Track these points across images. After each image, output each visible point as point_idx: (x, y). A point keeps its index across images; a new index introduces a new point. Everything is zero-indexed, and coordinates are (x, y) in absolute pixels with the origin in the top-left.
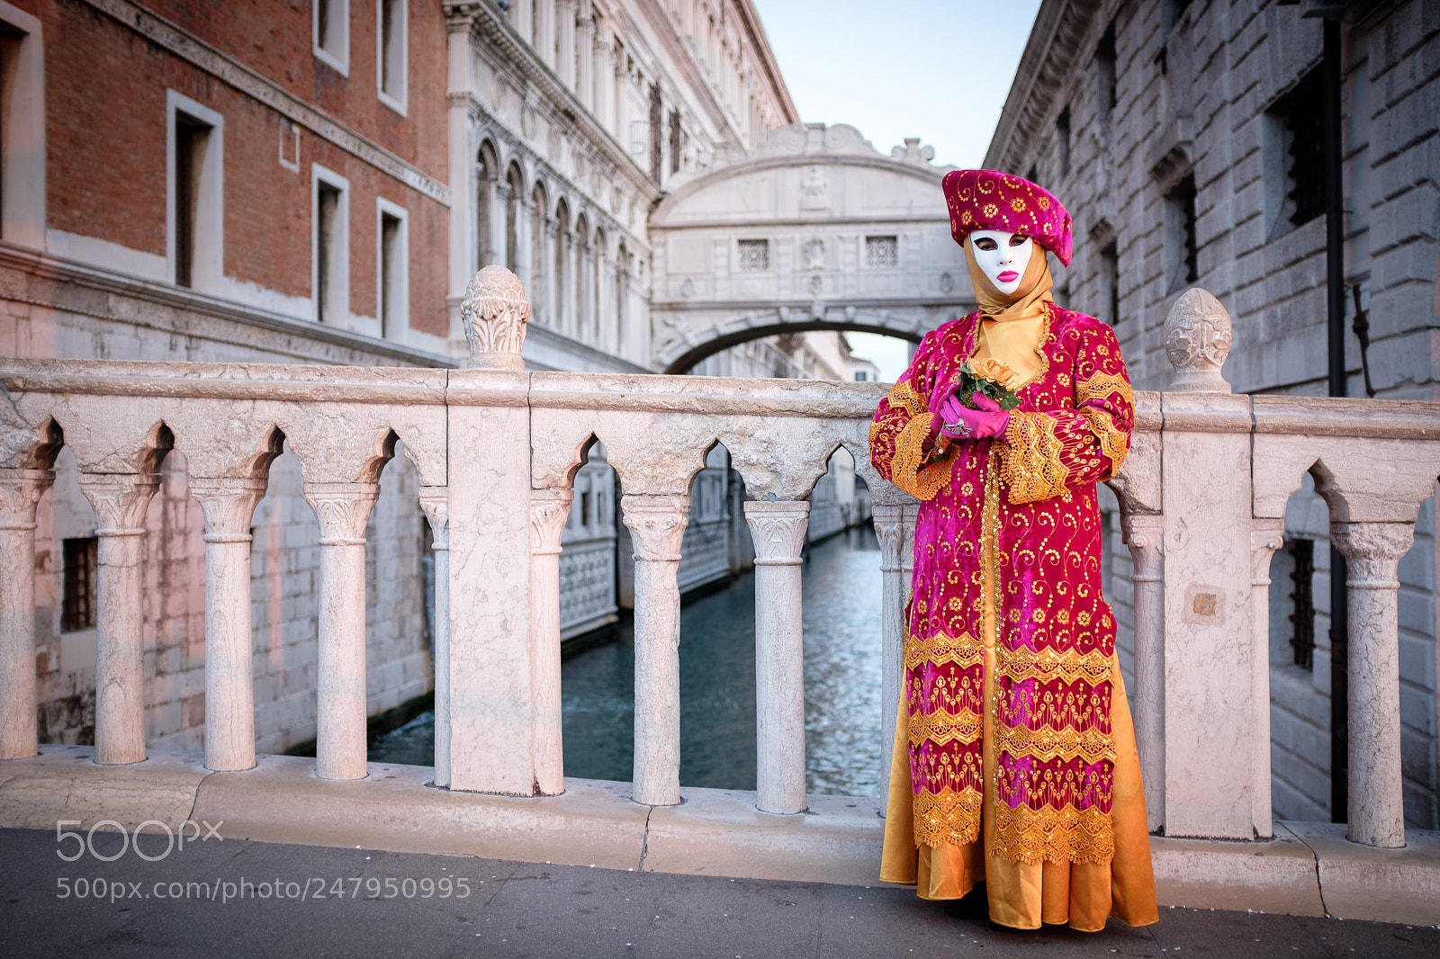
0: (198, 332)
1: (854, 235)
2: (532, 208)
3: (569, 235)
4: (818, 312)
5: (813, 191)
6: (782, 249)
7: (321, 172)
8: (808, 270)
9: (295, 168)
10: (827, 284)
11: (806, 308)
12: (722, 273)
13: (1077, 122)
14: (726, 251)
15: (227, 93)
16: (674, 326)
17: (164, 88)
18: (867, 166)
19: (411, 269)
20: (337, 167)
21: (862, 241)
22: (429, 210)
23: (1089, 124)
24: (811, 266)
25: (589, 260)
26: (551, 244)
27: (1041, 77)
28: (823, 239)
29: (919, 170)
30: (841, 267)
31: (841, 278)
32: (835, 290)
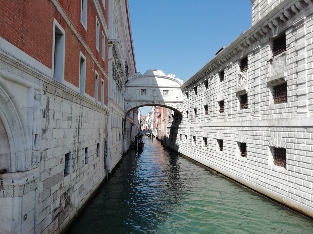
0: (83, 105)
1: (161, 89)
5: (154, 82)
6: (149, 91)
7: (96, 72)
8: (153, 95)
9: (93, 70)
10: (156, 97)
12: (138, 95)
14: (138, 91)
15: (87, 53)
16: (129, 104)
17: (79, 50)
18: (164, 78)
19: (104, 92)
20: (97, 71)
22: (106, 81)
29: (173, 79)
30: (159, 95)
31: (159, 97)
32: (158, 99)
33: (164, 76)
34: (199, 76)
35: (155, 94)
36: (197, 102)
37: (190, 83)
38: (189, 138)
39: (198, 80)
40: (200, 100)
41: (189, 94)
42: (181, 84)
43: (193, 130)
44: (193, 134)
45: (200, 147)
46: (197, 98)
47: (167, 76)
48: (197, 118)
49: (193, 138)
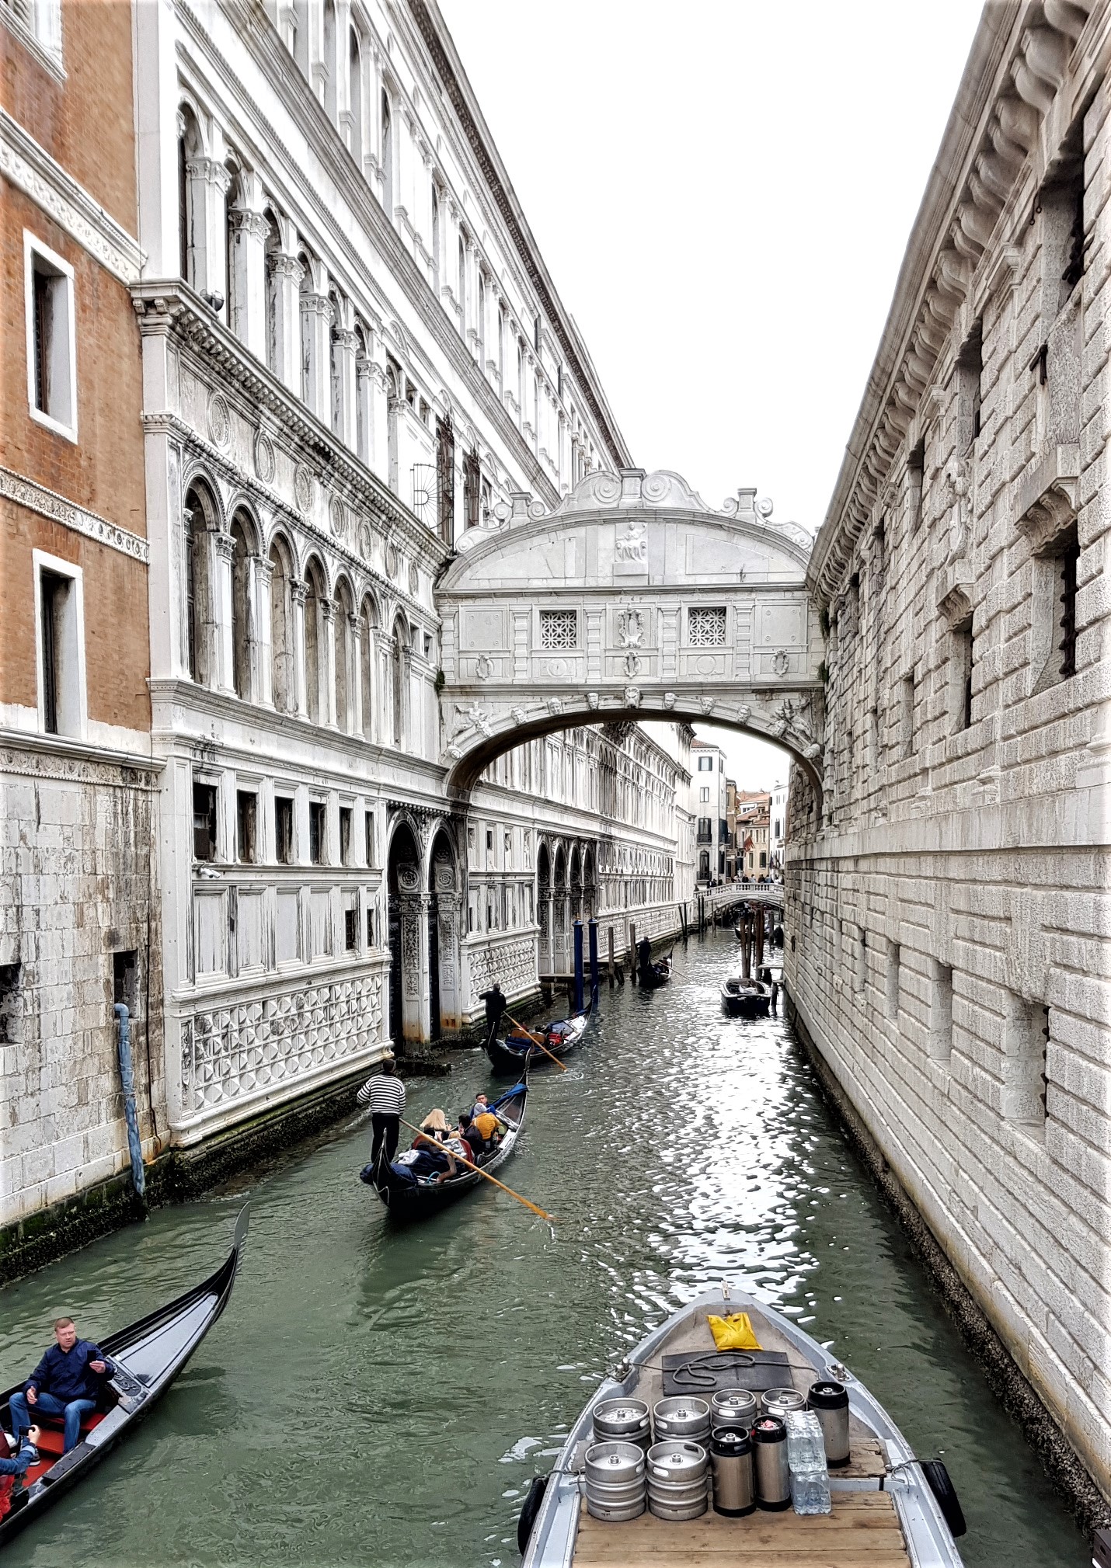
1: (677, 606)
2: (271, 570)
3: (326, 603)
4: (632, 698)
5: (629, 553)
11: (618, 693)
12: (522, 651)
13: (931, 461)
14: (525, 624)
16: (467, 713)
18: (692, 523)
21: (685, 613)
22: (115, 568)
23: (945, 463)
24: (625, 644)
25: (353, 633)
26: (300, 612)
27: (891, 402)
28: (638, 611)
29: (753, 528)
30: (660, 645)
31: (660, 659)
32: (653, 672)
33: (694, 514)
34: (853, 501)
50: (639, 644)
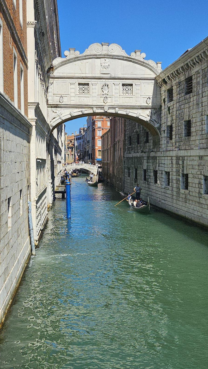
1: (119, 83)
4: (106, 109)
5: (104, 67)
6: (94, 87)
7: (14, 50)
8: (103, 95)
10: (109, 100)
11: (102, 107)
12: (73, 95)
14: (74, 87)
16: (56, 113)
18: (123, 59)
19: (24, 91)
21: (121, 85)
28: (108, 84)
29: (141, 61)
30: (114, 94)
31: (114, 98)
32: (112, 102)
33: (124, 57)
34: (198, 56)
35: (106, 92)
36: (191, 108)
37: (177, 71)
38: (174, 178)
39: (194, 64)
40: (198, 104)
41: (174, 91)
42: (157, 72)
43: (183, 162)
44: (183, 171)
45: (197, 195)
46: (192, 100)
47: (128, 56)
48: (192, 138)
49: (183, 176)
50: (108, 93)
